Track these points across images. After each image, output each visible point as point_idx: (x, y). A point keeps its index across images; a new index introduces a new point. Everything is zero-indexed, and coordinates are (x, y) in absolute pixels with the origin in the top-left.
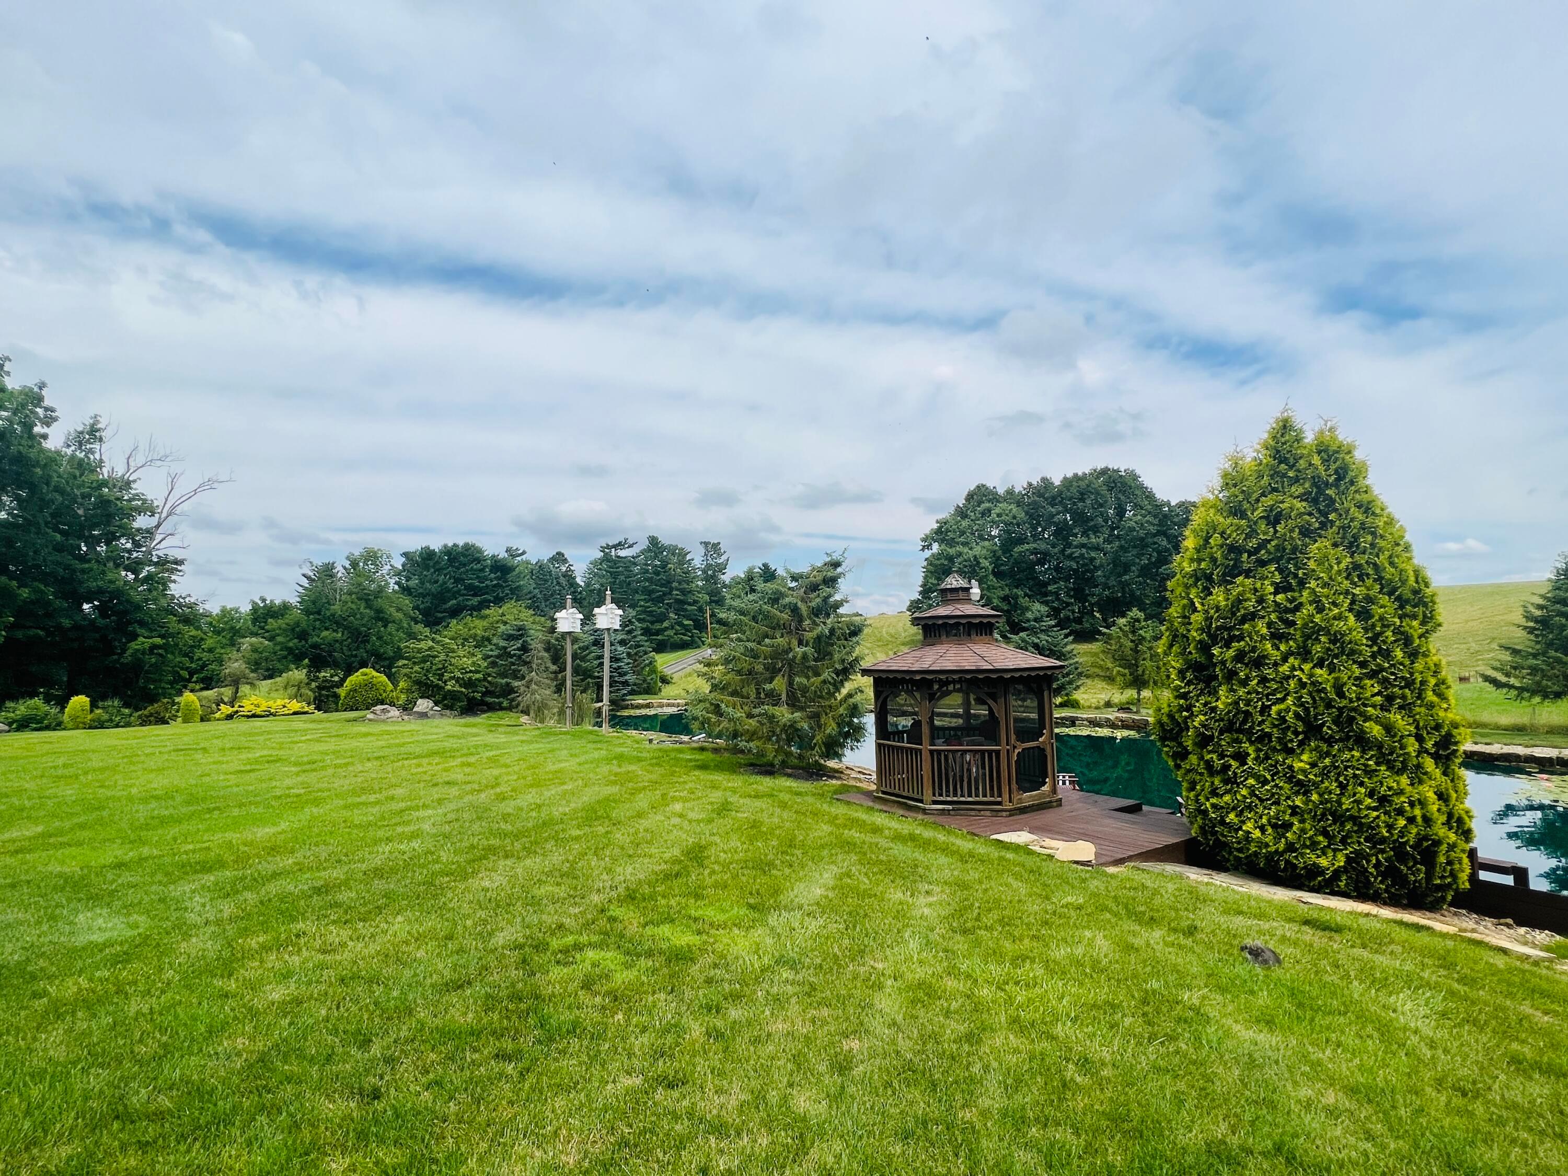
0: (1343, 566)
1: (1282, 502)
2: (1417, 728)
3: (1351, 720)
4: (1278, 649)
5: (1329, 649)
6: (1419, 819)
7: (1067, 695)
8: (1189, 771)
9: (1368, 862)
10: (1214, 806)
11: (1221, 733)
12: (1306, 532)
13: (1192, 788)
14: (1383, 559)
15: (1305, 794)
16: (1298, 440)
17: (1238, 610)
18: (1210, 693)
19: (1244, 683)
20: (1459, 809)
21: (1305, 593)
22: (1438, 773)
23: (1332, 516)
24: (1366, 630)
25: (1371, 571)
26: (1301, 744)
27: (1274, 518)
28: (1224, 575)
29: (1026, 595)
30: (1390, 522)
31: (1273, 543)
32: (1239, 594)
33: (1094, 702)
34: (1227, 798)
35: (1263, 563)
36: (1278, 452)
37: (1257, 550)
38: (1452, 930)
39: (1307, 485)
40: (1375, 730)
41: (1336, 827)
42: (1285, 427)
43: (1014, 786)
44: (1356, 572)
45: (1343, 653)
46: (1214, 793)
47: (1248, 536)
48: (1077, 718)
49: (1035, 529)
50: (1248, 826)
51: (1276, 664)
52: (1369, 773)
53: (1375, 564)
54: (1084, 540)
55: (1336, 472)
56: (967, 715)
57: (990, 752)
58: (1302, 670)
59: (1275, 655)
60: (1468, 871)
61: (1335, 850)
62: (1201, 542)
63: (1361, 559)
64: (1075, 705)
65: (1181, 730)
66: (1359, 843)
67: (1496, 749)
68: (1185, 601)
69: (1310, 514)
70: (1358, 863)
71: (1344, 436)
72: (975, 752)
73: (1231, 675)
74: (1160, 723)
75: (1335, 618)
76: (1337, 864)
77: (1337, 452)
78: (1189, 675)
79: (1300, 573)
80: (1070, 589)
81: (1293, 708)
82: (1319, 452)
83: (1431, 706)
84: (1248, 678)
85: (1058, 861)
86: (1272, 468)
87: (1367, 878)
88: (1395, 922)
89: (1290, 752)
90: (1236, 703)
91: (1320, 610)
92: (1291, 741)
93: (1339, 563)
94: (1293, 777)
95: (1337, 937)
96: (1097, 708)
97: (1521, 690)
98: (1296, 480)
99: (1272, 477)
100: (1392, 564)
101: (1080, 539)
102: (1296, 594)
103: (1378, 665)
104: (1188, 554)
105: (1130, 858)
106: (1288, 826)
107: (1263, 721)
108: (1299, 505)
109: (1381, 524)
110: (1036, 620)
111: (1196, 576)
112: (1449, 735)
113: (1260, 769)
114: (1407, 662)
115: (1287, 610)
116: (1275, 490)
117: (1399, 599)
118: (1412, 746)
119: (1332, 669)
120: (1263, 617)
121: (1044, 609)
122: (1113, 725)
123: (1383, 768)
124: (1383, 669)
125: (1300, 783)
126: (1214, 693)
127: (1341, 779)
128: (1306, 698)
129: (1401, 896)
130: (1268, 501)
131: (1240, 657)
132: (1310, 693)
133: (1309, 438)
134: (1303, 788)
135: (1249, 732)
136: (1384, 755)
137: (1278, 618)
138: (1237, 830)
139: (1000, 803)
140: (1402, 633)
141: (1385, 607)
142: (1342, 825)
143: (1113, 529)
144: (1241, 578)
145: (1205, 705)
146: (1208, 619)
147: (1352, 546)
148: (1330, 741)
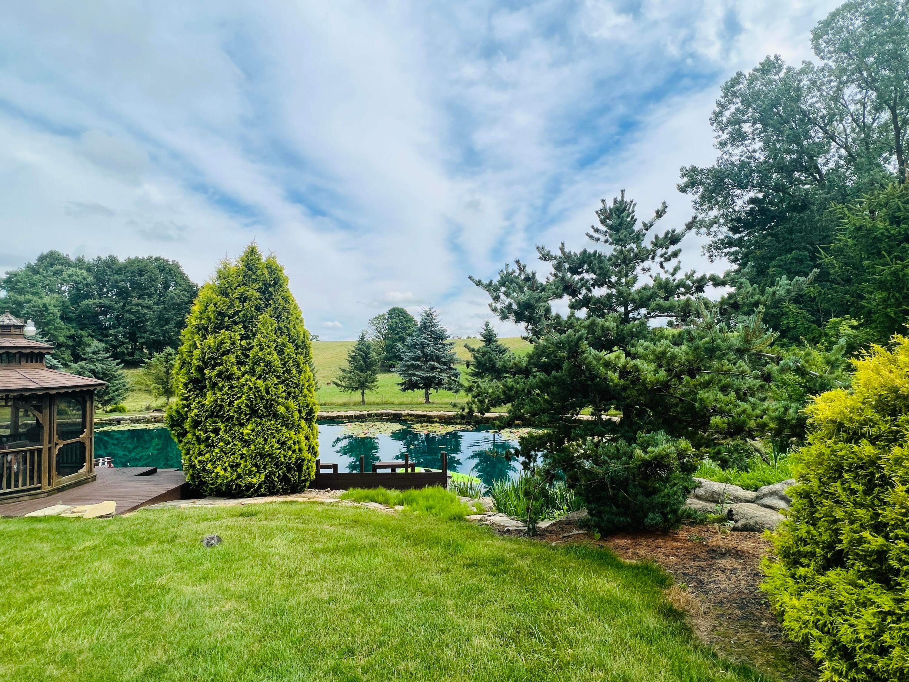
0: (273, 327)
1: (248, 291)
2: (299, 407)
3: (272, 405)
4: (240, 370)
5: (264, 370)
6: (297, 451)
7: (115, 404)
8: (187, 443)
9: (275, 475)
10: (200, 462)
11: (206, 419)
12: (258, 309)
13: (188, 453)
14: (291, 326)
15: (248, 447)
16: (258, 260)
17: (221, 348)
18: (202, 396)
19: (221, 389)
20: (313, 442)
21: (255, 340)
22: (306, 427)
23: (271, 302)
24: (281, 360)
25: (285, 331)
26: (248, 420)
27: (243, 299)
28: (215, 328)
29: (90, 335)
30: (295, 308)
31: (242, 313)
32: (222, 339)
33: (138, 407)
34: (207, 456)
35: (236, 323)
36: (248, 264)
37: (233, 316)
38: (305, 499)
39: (260, 284)
40: (281, 410)
41: (261, 461)
42: (252, 251)
43: (54, 472)
44: (279, 331)
45: (270, 371)
46: (200, 454)
47: (229, 308)
48: (122, 419)
49: (101, 289)
50: (218, 469)
51: (238, 378)
52: (278, 431)
53: (287, 328)
54: (140, 301)
55: (274, 280)
56: (15, 425)
57: (32, 452)
58: (251, 381)
59: (238, 373)
60: (315, 470)
61: (260, 473)
62: (203, 308)
63: (282, 325)
64: (121, 410)
65: (184, 419)
66: (271, 467)
67: (335, 414)
68: (191, 342)
69: (261, 299)
70: (270, 478)
71: (279, 262)
72: (18, 453)
73: (214, 385)
74: (171, 417)
75: (268, 354)
76: (261, 480)
77: (275, 269)
78: (190, 386)
79: (254, 330)
80: (126, 333)
81: (245, 401)
82: (267, 268)
83: (305, 396)
84: (223, 386)
85: (84, 519)
86: (245, 271)
87: (274, 484)
88: (283, 503)
89: (242, 425)
90: (216, 401)
91: (261, 350)
92: (243, 419)
93: (272, 326)
94: (243, 438)
95: (254, 518)
96: (140, 411)
97: (345, 387)
98: (256, 280)
99: (244, 276)
100: (294, 328)
101: (135, 301)
102: (251, 341)
103: (285, 377)
104: (195, 315)
105: (142, 504)
106: (238, 465)
107: (230, 410)
108: (256, 294)
109: (292, 308)
110: (94, 353)
111: (199, 328)
112: (312, 409)
113: (227, 437)
114: (297, 375)
115: (246, 349)
116: (245, 284)
117: (296, 345)
118: (296, 415)
119: (265, 380)
120: (234, 353)
121: (102, 345)
122: (148, 421)
123: (284, 428)
124: (287, 379)
125: (246, 441)
126: (204, 396)
127: (265, 436)
128: (252, 396)
129: (287, 489)
130: (241, 289)
131: (219, 375)
132: (254, 393)
133: (264, 260)
134: (247, 443)
135: (222, 417)
136: (284, 421)
137: (241, 353)
138: (211, 473)
139: (39, 488)
140: (296, 362)
141: (290, 349)
142: (264, 459)
143: (161, 297)
144: (224, 330)
145: (198, 403)
146: (204, 353)
147: (278, 318)
148: (261, 417)
